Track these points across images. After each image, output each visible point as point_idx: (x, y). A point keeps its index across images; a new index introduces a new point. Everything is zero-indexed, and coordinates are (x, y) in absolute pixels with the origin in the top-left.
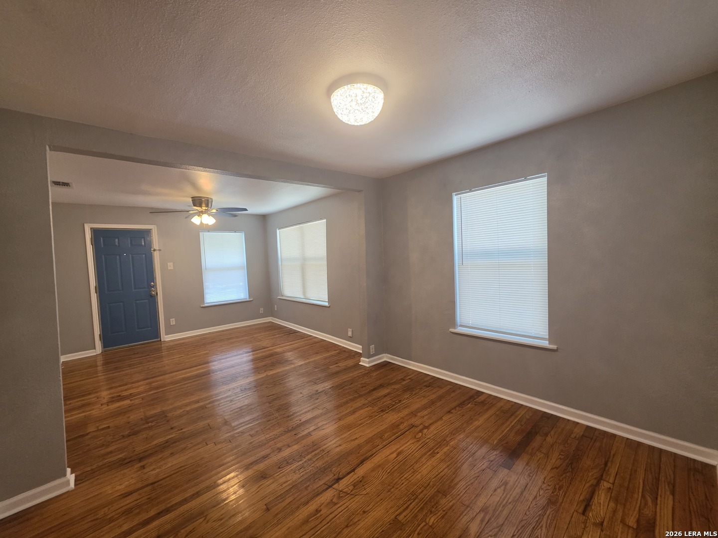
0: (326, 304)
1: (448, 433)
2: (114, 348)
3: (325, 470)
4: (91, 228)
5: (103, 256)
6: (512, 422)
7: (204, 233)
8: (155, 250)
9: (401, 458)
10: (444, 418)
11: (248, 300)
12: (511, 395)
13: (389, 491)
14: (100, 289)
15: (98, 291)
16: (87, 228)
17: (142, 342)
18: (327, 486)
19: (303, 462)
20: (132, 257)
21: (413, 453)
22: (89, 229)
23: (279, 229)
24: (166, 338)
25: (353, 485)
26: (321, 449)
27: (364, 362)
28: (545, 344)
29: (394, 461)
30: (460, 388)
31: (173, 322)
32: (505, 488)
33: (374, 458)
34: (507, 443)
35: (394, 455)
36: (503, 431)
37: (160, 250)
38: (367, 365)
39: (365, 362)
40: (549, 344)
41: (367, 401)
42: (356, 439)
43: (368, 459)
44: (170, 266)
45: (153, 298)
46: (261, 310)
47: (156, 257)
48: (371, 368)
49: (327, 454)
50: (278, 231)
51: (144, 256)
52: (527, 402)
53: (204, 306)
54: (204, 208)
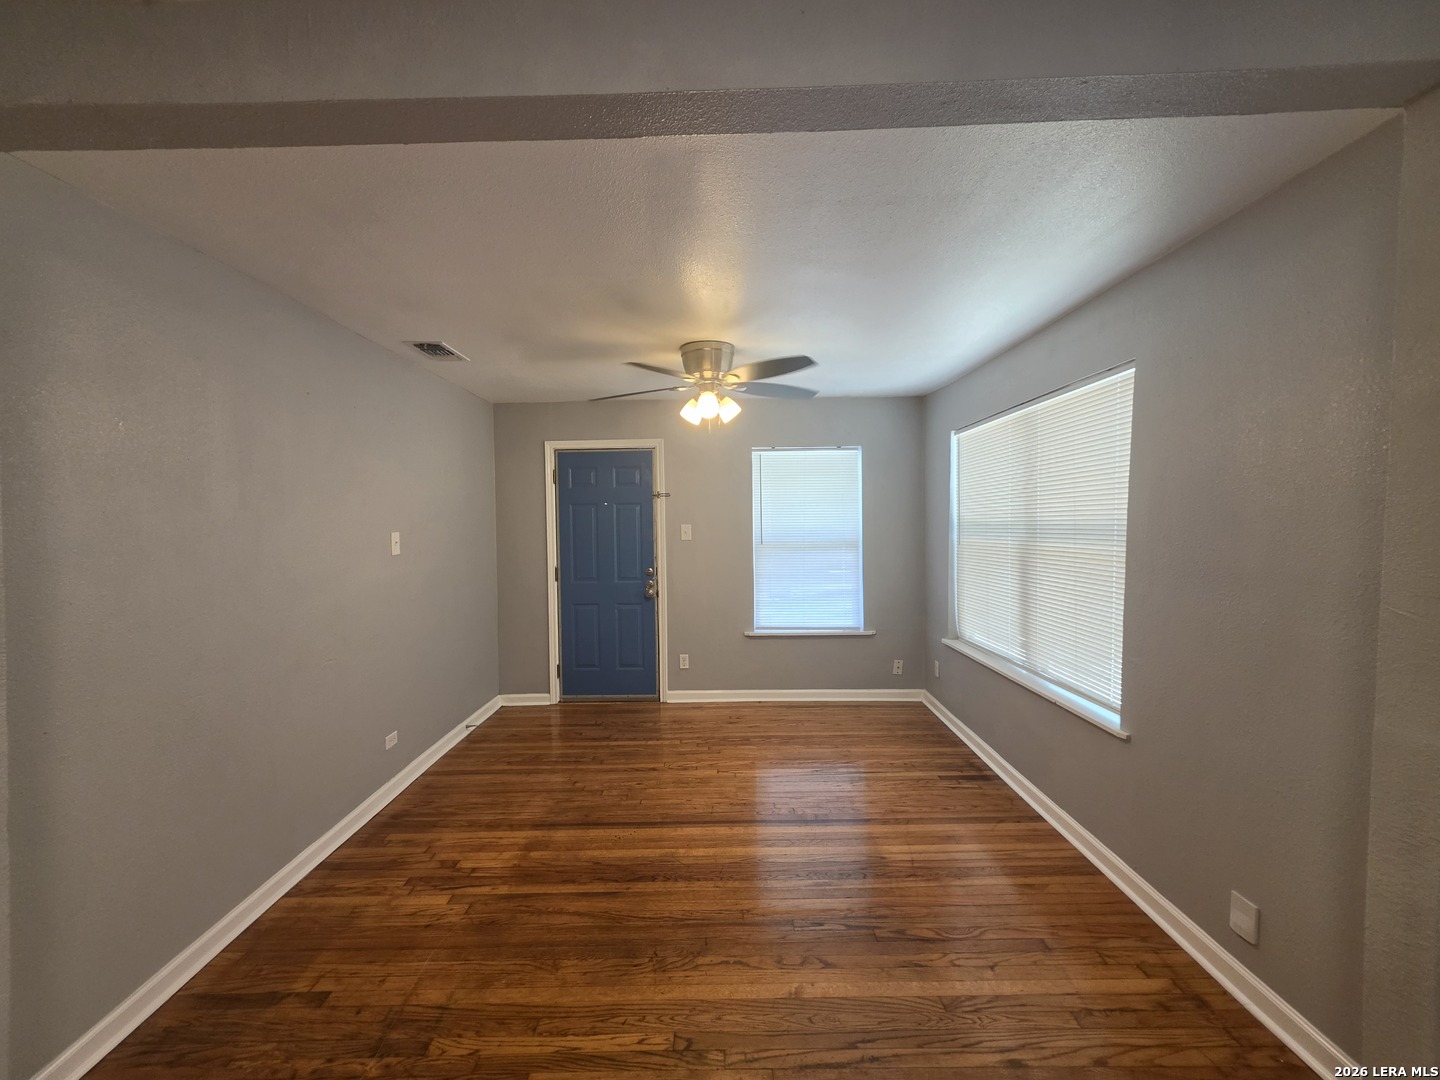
0: (1114, 722)
2: (579, 696)
4: (555, 451)
5: (571, 507)
7: (762, 453)
8: (658, 495)
11: (862, 631)
14: (562, 574)
15: (559, 576)
16: (550, 448)
17: (626, 696)
20: (618, 510)
22: (553, 451)
23: (959, 430)
24: (670, 696)
31: (685, 662)
37: (667, 495)
44: (687, 533)
45: (650, 601)
46: (898, 667)
47: (661, 507)
50: (954, 438)
51: (638, 508)
53: (751, 634)
54: (708, 374)
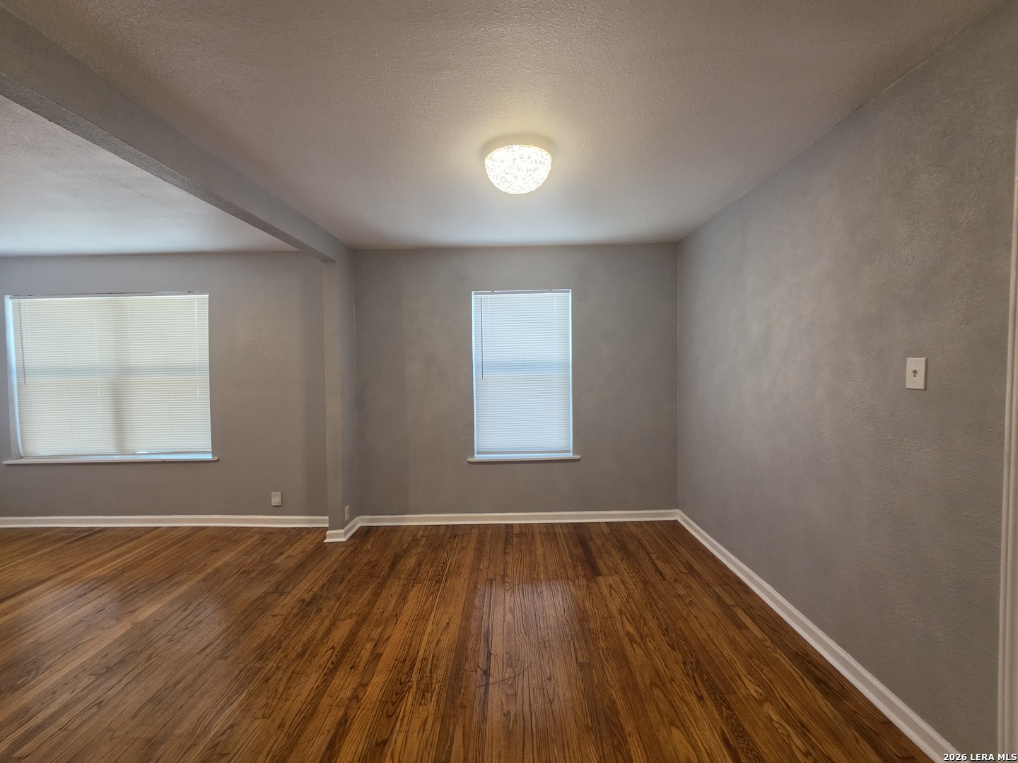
0: (209, 457)
1: (528, 572)
3: (458, 675)
6: (561, 540)
9: (518, 614)
10: (508, 560)
12: (540, 518)
13: (546, 648)
18: (483, 688)
19: (415, 687)
21: (523, 604)
25: (508, 666)
26: (419, 659)
27: (332, 536)
28: (570, 455)
29: (516, 621)
30: (488, 528)
32: (614, 590)
33: (494, 630)
34: (577, 557)
35: (509, 616)
36: (565, 550)
38: (344, 540)
39: (337, 536)
40: (574, 455)
41: (403, 582)
42: (448, 624)
43: (488, 634)
48: (352, 541)
49: (435, 659)
52: (555, 519)
